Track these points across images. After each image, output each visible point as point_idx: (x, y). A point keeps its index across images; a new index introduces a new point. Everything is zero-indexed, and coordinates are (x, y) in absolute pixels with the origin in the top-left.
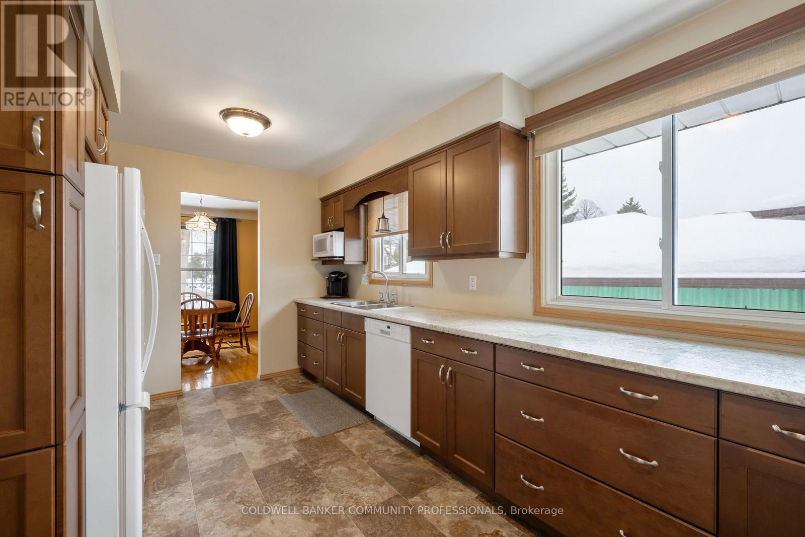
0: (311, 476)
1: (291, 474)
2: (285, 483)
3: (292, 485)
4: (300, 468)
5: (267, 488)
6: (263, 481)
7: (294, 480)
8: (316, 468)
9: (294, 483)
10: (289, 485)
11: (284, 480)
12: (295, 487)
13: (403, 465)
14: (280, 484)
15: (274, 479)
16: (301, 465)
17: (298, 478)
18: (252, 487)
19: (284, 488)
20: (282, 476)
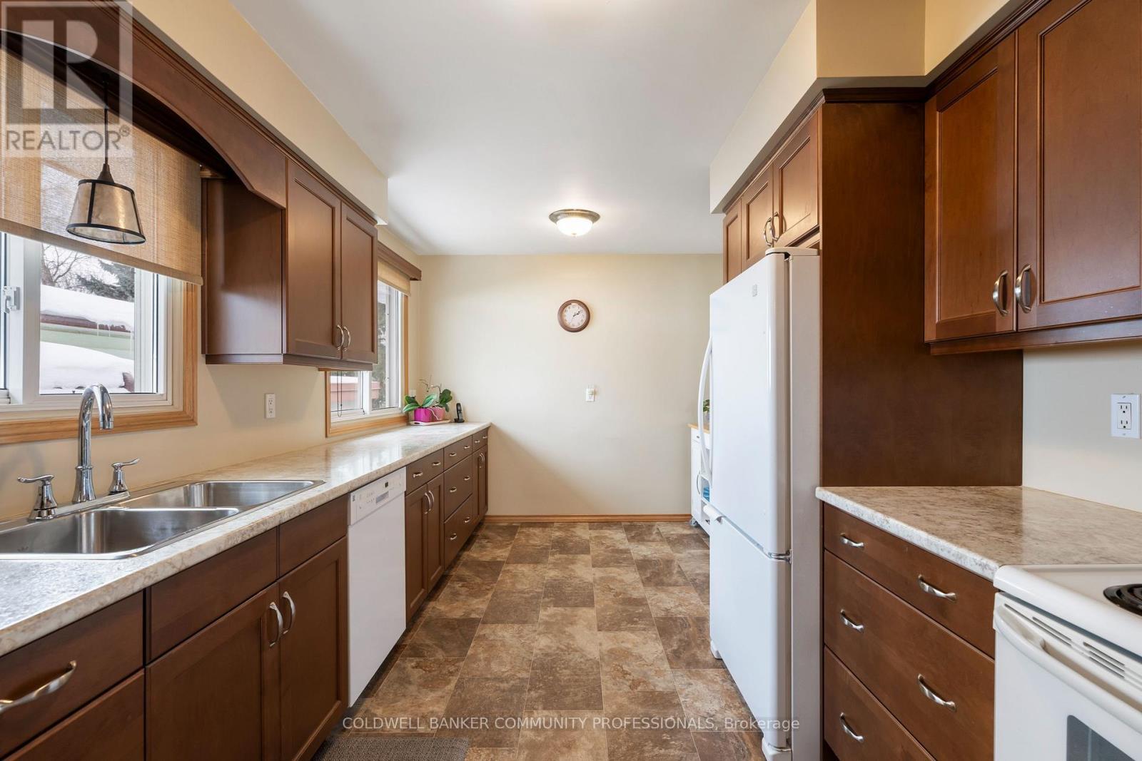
0: (536, 673)
1: (556, 684)
2: (571, 675)
3: (564, 671)
4: (539, 688)
5: (592, 678)
6: (594, 690)
7: (558, 675)
8: (522, 680)
9: (560, 672)
10: (567, 672)
11: (569, 679)
12: (563, 666)
13: (435, 644)
14: (577, 677)
15: (580, 686)
16: (536, 692)
17: (553, 675)
18: (608, 685)
19: (575, 670)
20: (567, 687)
